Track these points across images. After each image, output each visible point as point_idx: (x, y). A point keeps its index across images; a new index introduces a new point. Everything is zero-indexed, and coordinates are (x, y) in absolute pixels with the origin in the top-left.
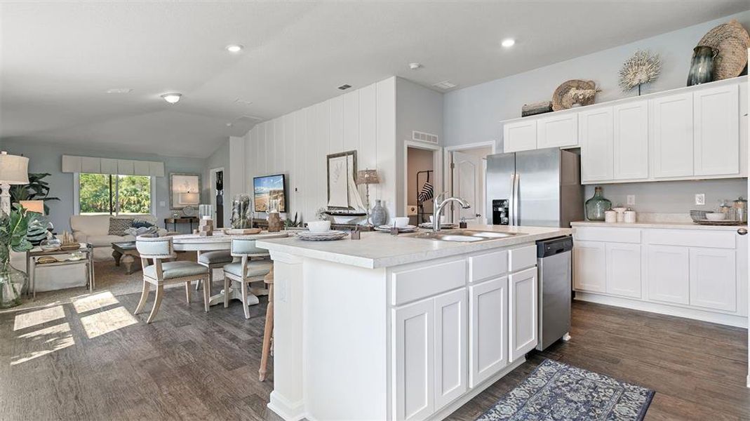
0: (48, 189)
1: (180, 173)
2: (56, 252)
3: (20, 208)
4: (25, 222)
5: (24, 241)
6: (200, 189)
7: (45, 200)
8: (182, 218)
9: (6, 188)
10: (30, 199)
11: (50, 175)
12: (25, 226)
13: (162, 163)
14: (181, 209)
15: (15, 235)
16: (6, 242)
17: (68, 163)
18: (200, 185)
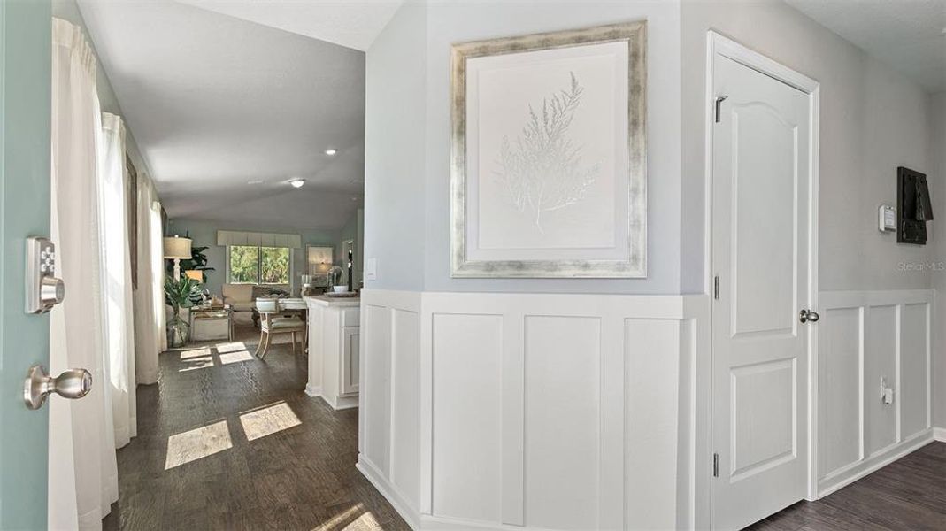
0: (206, 260)
1: (315, 245)
2: (208, 310)
3: (186, 277)
4: (189, 287)
5: (187, 300)
6: (334, 260)
7: (203, 270)
8: (317, 288)
9: (177, 262)
10: (193, 270)
11: (207, 248)
12: (188, 289)
13: (299, 236)
15: (182, 296)
17: (222, 237)
18: (334, 256)
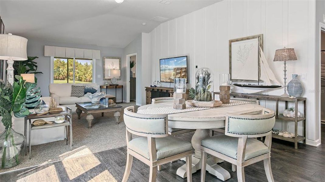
0: (36, 66)
1: (109, 57)
2: (45, 115)
3: (21, 80)
4: (24, 91)
5: (23, 108)
6: (120, 67)
7: (35, 73)
8: (110, 85)
9: (11, 63)
10: (26, 73)
11: (38, 58)
12: (24, 95)
13: (100, 51)
14: (110, 80)
15: (16, 103)
16: (9, 110)
18: (120, 65)
